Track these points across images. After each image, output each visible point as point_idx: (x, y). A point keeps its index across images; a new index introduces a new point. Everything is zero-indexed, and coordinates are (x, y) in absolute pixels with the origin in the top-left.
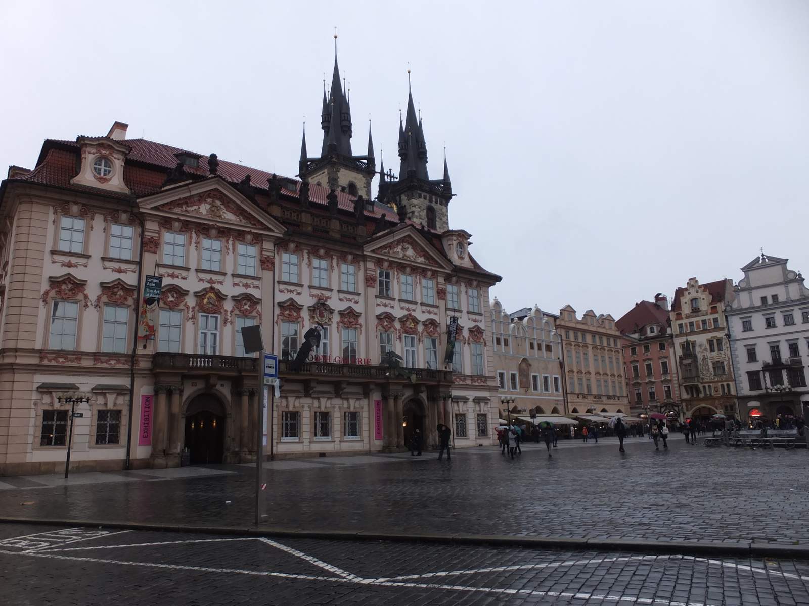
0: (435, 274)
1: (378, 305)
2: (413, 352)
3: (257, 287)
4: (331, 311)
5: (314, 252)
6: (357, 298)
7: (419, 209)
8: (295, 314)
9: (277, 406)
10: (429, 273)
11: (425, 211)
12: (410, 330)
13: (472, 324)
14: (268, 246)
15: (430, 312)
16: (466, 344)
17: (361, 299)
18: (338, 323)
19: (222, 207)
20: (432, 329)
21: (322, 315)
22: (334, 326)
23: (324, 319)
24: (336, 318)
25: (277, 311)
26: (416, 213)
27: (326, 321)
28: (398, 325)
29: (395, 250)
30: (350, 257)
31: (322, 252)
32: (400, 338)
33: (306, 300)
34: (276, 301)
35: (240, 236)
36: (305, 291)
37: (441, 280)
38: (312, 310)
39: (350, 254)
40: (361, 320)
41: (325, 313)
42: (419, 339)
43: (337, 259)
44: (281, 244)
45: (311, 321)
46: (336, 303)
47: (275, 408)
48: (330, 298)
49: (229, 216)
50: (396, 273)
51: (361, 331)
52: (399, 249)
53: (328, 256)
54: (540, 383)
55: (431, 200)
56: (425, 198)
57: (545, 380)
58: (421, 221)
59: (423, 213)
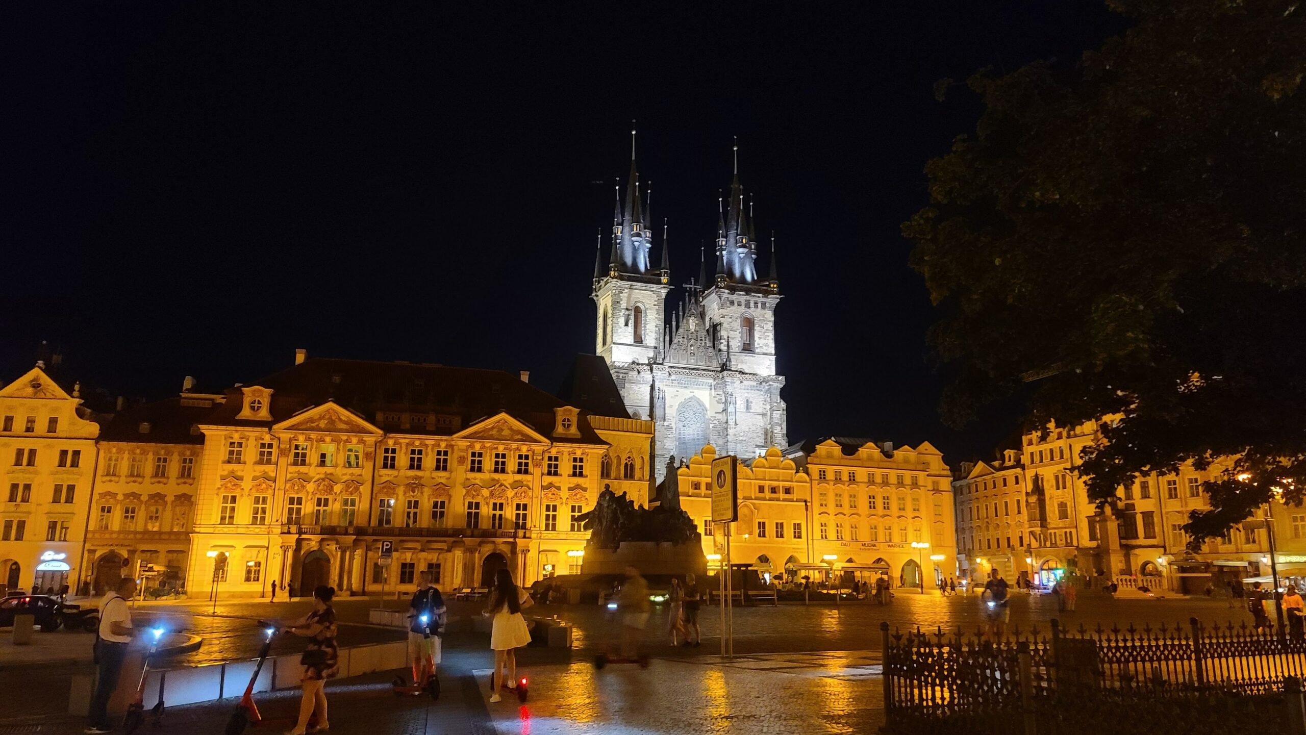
7: (730, 320)
11: (739, 321)
26: (725, 325)
35: (348, 440)
54: (771, 530)
55: (748, 305)
56: (739, 305)
57: (780, 526)
58: (732, 334)
59: (737, 324)
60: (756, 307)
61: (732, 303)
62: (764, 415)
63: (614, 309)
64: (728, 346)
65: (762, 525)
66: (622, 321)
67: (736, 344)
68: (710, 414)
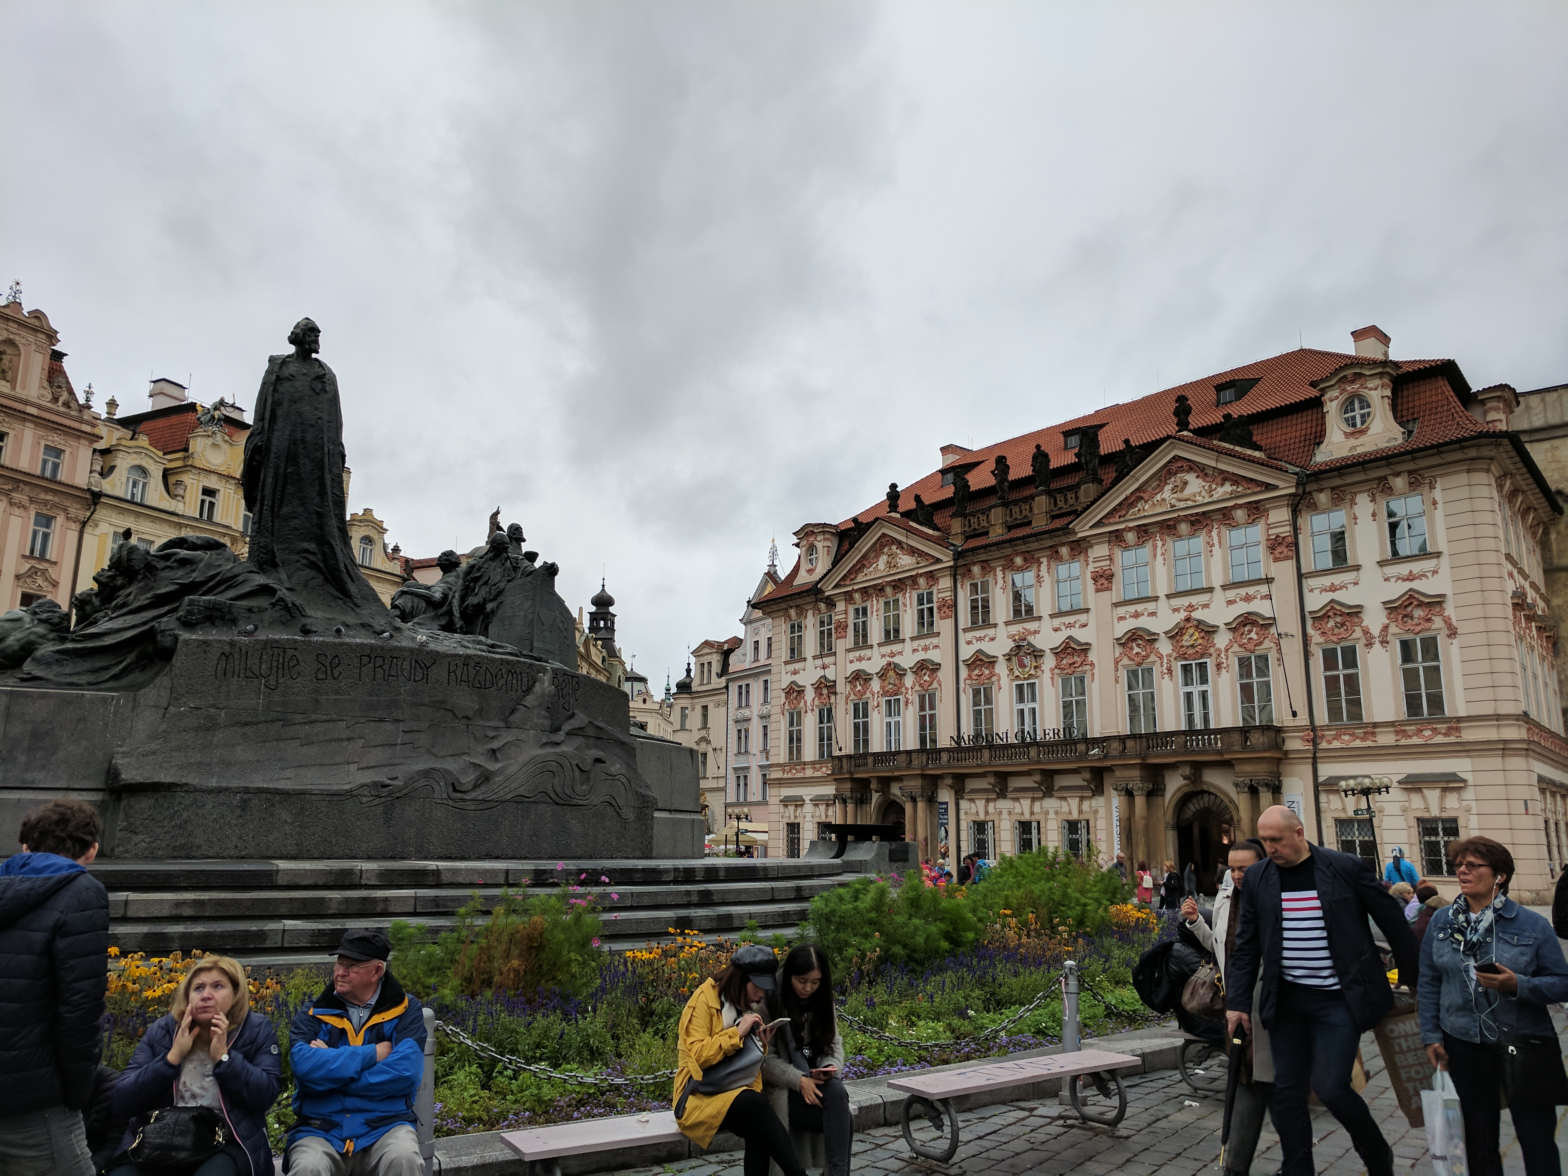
0: (1256, 510)
1: (1121, 618)
2: (1204, 695)
3: (936, 647)
4: (1037, 654)
5: (1011, 565)
6: (1082, 618)
8: (987, 672)
9: (966, 813)
10: (1240, 514)
12: (1191, 651)
13: (1396, 590)
14: (945, 583)
15: (1248, 599)
16: (1377, 646)
17: (1091, 618)
18: (1052, 670)
19: (898, 551)
20: (1253, 635)
21: (1022, 665)
22: (1047, 675)
23: (1027, 669)
24: (1049, 662)
25: (964, 672)
27: (1032, 672)
28: (1165, 647)
29: (1158, 497)
30: (1064, 551)
31: (1019, 561)
32: (1170, 671)
34: (962, 657)
36: (1001, 632)
37: (1280, 515)
38: (1009, 658)
39: (1063, 544)
40: (1092, 656)
41: (1027, 661)
42: (1219, 666)
43: (1048, 561)
44: (962, 571)
45: (1011, 677)
47: (962, 816)
48: (1035, 632)
49: (906, 561)
50: (1159, 543)
51: (1093, 674)
52: (1167, 493)
53: (1030, 561)
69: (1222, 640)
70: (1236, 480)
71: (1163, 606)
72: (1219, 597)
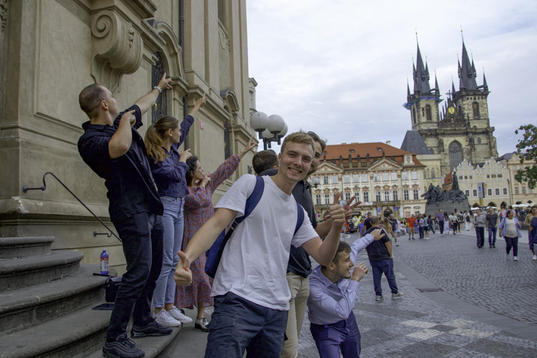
0: (396, 171)
1: (375, 184)
2: (388, 196)
4: (360, 188)
5: (353, 173)
6: (368, 183)
7: (468, 106)
8: (349, 191)
10: (393, 171)
11: (472, 105)
12: (386, 190)
13: (413, 183)
14: (340, 175)
15: (394, 183)
16: (411, 190)
20: (395, 188)
22: (361, 192)
23: (357, 191)
24: (361, 190)
26: (466, 108)
28: (382, 189)
30: (364, 172)
31: (356, 173)
32: (383, 192)
33: (352, 186)
34: (343, 188)
35: (332, 174)
36: (352, 184)
37: (399, 172)
38: (354, 189)
40: (369, 189)
41: (357, 189)
42: (390, 192)
43: (361, 174)
44: (343, 174)
45: (354, 192)
46: (361, 186)
48: (358, 185)
49: (329, 170)
50: (381, 173)
51: (370, 192)
52: (382, 166)
53: (358, 173)
54: (494, 192)
55: (475, 99)
56: (471, 99)
57: (497, 190)
58: (469, 112)
59: (471, 107)
60: (479, 99)
61: (468, 99)
62: (487, 144)
63: (417, 108)
64: (468, 117)
65: (490, 191)
66: (421, 113)
67: (471, 116)
68: (463, 146)
69: (391, 188)
70: (393, 166)
71: (381, 183)
72: (390, 182)
